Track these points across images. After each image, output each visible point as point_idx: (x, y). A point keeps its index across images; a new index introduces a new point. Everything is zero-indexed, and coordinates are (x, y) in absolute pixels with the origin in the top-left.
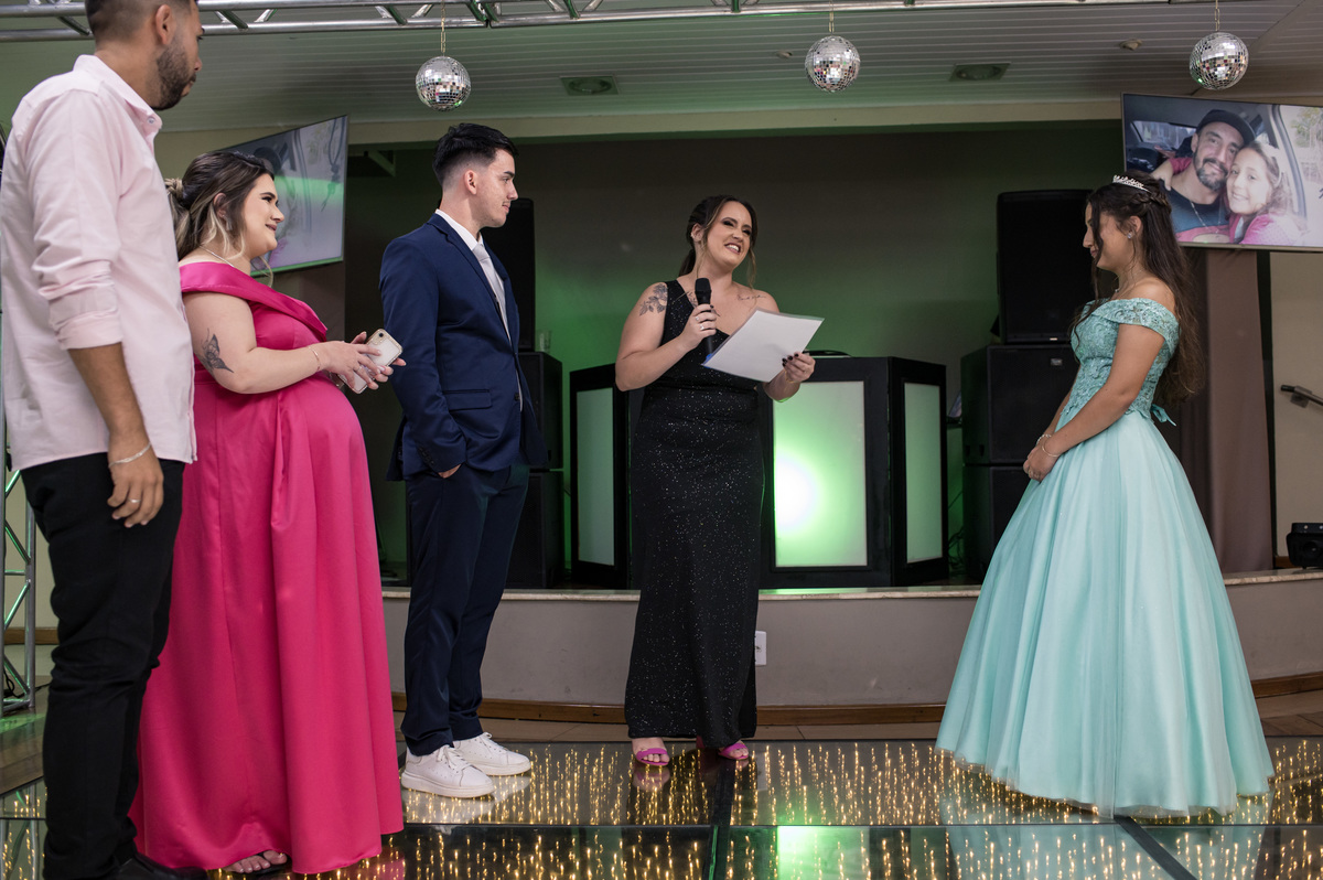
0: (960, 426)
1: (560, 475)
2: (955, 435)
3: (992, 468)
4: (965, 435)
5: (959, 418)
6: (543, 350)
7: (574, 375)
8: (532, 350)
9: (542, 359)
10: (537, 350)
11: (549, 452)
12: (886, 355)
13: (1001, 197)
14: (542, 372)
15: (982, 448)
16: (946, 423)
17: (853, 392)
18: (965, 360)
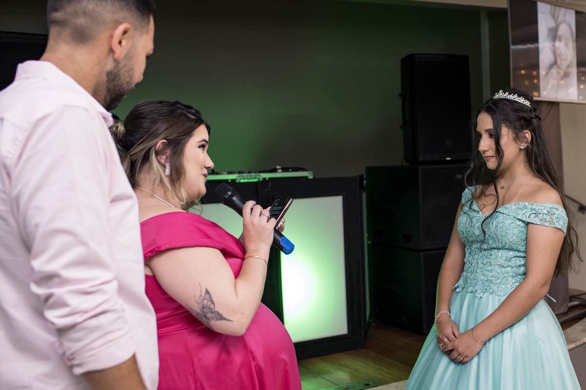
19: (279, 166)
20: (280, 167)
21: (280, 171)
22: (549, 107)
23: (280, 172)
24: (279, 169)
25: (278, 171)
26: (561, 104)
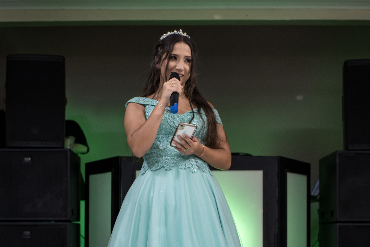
0: (317, 201)
1: (78, 226)
2: (315, 206)
3: (338, 224)
4: (321, 206)
5: (317, 196)
6: (68, 148)
7: (88, 165)
8: (63, 147)
9: (69, 153)
10: (65, 147)
11: (72, 211)
12: (276, 154)
13: (346, 63)
14: (69, 161)
15: (332, 212)
16: (310, 199)
17: (257, 176)
18: (322, 161)
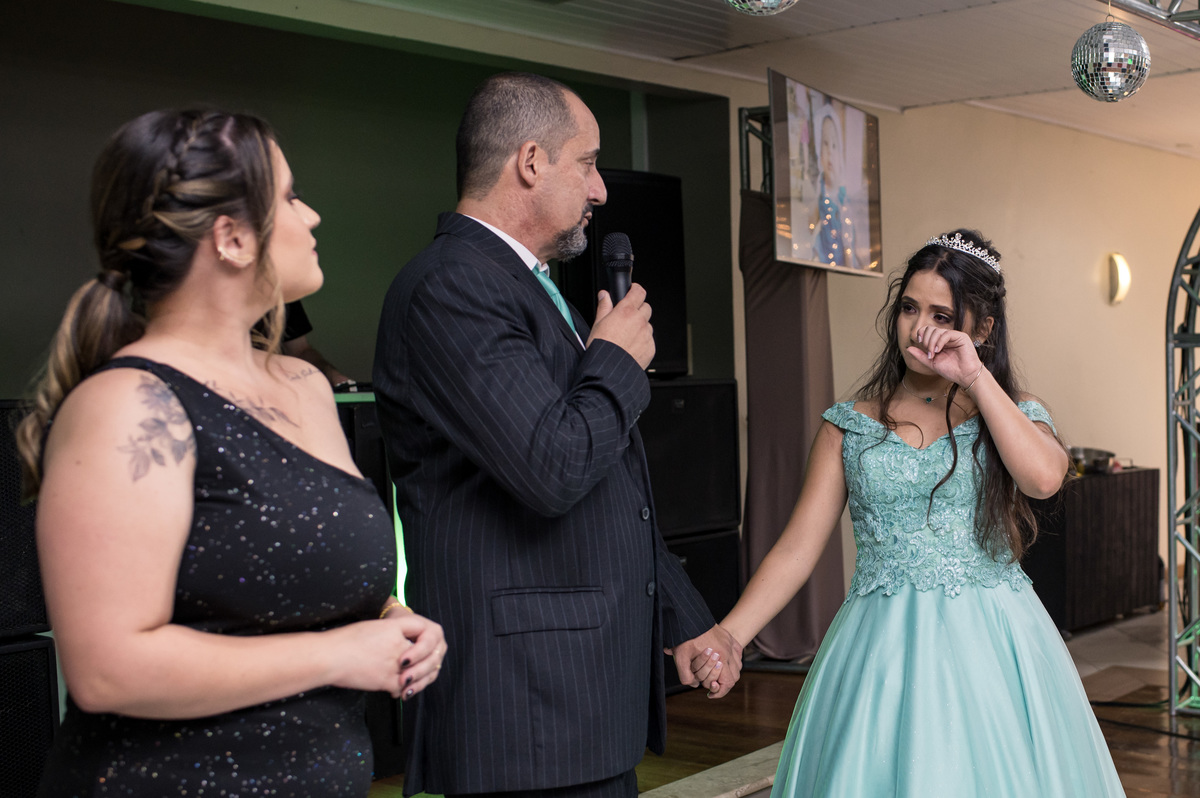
19: (353, 379)
20: (354, 383)
21: (355, 389)
22: (815, 279)
23: (353, 392)
24: (353, 386)
25: (352, 389)
26: (829, 275)
